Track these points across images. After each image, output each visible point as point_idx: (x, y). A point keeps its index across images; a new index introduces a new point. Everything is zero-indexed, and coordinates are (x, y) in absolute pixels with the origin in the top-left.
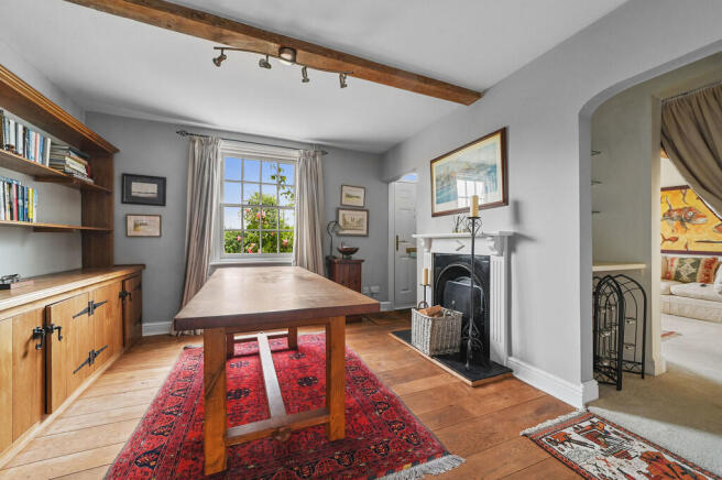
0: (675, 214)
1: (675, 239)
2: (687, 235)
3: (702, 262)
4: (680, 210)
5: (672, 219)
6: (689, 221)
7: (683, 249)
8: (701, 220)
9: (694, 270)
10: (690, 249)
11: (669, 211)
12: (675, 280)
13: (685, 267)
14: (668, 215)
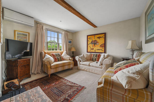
0: (93, 42)
1: (93, 49)
2: (95, 48)
3: (98, 55)
4: (94, 41)
5: (93, 43)
6: (95, 44)
7: (94, 52)
8: (98, 44)
9: (96, 58)
10: (96, 52)
11: (92, 41)
12: (92, 61)
13: (94, 57)
14: (92, 43)
